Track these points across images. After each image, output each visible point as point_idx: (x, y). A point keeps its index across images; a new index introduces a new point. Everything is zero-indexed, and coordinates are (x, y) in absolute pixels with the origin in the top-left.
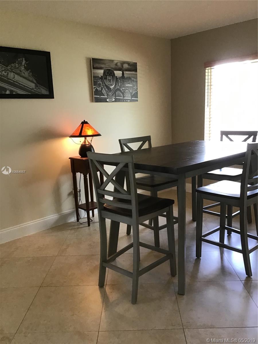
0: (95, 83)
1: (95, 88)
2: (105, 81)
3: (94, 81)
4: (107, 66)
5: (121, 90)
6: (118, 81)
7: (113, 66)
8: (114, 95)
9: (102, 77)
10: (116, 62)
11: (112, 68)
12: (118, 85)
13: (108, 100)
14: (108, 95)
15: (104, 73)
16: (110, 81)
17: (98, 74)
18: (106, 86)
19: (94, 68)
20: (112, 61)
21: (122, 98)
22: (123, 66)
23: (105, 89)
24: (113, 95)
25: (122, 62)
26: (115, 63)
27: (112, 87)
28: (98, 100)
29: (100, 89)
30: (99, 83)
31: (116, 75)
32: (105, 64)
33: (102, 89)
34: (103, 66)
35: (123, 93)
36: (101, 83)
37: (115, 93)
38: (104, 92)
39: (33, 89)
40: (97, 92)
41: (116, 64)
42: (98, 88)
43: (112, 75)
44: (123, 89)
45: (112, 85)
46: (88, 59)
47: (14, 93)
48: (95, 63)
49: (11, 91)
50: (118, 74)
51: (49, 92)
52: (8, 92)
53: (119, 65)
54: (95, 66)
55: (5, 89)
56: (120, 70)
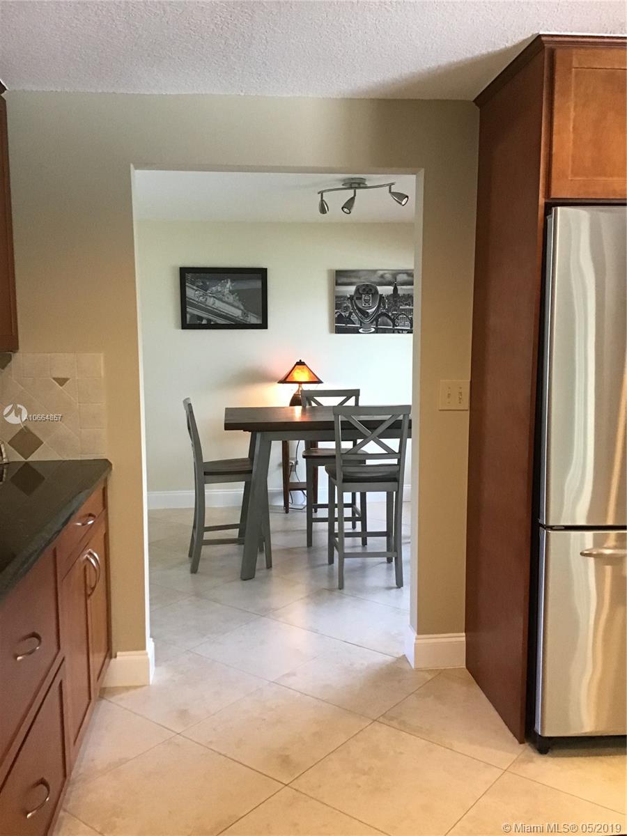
0: (338, 306)
1: (338, 314)
3: (338, 303)
4: (363, 281)
5: (390, 315)
7: (375, 279)
8: (375, 323)
9: (351, 298)
10: (381, 272)
11: (374, 283)
13: (361, 330)
14: (361, 323)
15: (357, 290)
16: (366, 301)
17: (346, 291)
18: (359, 309)
19: (337, 284)
20: (375, 271)
21: (391, 327)
22: (395, 278)
23: (357, 315)
25: (394, 272)
26: (379, 275)
28: (339, 331)
29: (347, 315)
30: (345, 305)
31: (380, 293)
32: (359, 277)
33: (351, 314)
34: (354, 280)
35: (393, 321)
36: (350, 305)
38: (354, 317)
39: (238, 317)
40: (339, 319)
41: (382, 276)
42: (343, 314)
43: (373, 292)
44: (393, 314)
45: (370, 308)
46: (330, 271)
47: (212, 323)
48: (340, 277)
49: (209, 320)
50: (385, 290)
51: (259, 322)
52: (204, 322)
53: (388, 277)
54: (339, 282)
55: (201, 318)
56: (389, 284)
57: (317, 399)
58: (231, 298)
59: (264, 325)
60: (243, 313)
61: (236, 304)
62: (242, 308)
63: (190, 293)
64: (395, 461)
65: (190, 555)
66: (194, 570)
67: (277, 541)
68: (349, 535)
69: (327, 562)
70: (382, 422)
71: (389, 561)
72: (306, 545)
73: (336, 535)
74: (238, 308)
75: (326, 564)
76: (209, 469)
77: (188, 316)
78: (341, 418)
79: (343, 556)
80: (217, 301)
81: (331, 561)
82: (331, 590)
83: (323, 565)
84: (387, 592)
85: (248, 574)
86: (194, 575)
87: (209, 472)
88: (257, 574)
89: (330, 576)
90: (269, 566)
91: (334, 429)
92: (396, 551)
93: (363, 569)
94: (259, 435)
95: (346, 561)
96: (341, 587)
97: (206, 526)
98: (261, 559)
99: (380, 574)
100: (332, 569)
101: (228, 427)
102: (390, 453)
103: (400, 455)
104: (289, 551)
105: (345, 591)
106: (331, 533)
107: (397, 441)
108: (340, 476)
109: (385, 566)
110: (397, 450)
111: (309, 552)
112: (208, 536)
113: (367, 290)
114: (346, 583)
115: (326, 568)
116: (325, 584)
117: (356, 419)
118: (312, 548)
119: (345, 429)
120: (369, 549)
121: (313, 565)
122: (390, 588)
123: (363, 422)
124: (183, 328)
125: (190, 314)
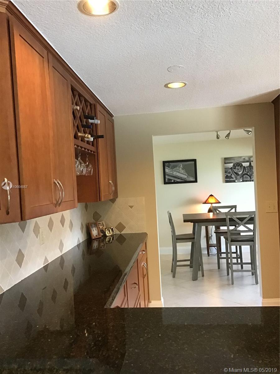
0: (226, 172)
1: (226, 175)
2: (234, 170)
3: (226, 171)
4: (237, 161)
5: (248, 174)
6: (246, 169)
7: (241, 160)
9: (231, 168)
10: (244, 157)
11: (241, 162)
12: (246, 171)
13: (236, 181)
14: (236, 178)
15: (234, 165)
16: (238, 169)
17: (229, 166)
18: (235, 172)
19: (225, 163)
20: (241, 157)
21: (249, 179)
22: (250, 159)
24: (241, 178)
25: (249, 157)
27: (240, 173)
28: (227, 182)
30: (229, 171)
31: (243, 166)
32: (234, 160)
33: (231, 175)
34: (232, 161)
35: (250, 176)
36: (231, 171)
37: (243, 177)
38: (233, 176)
39: (186, 179)
40: (227, 177)
41: (244, 159)
42: (228, 175)
43: (241, 165)
44: (250, 174)
45: (240, 172)
46: (222, 158)
47: (176, 181)
48: (226, 160)
49: (174, 180)
50: (246, 164)
51: (194, 180)
52: (172, 181)
53: (247, 159)
54: (226, 162)
55: (171, 180)
56: (247, 162)
57: (219, 209)
58: (182, 171)
59: (196, 181)
60: (188, 177)
61: (185, 174)
62: (187, 175)
63: (167, 170)
64: (252, 233)
65: (172, 271)
67: (205, 267)
68: (235, 264)
69: (227, 275)
70: (246, 218)
71: (253, 274)
72: (217, 268)
73: (230, 264)
74: (185, 175)
75: (226, 276)
76: (178, 238)
77: (166, 179)
78: (229, 217)
79: (233, 271)
80: (177, 173)
81: (228, 274)
82: (229, 285)
83: (224, 276)
84: (252, 286)
85: (195, 278)
86: (174, 278)
87: (178, 239)
88: (198, 279)
89: (228, 280)
90: (203, 276)
91: (226, 221)
92: (255, 269)
93: (242, 277)
94: (196, 224)
95: (234, 273)
96: (233, 284)
97: (177, 260)
98: (200, 273)
99: (249, 278)
100: (229, 277)
101: (185, 221)
102: (250, 230)
103: (254, 231)
104: (211, 271)
105: (234, 285)
106: (228, 263)
107: (252, 225)
108: (229, 240)
109: (251, 276)
110: (252, 229)
111: (219, 271)
112: (178, 263)
113: (239, 165)
114: (235, 282)
115: (226, 277)
116: (226, 282)
117: (234, 217)
118: (220, 270)
119: (230, 221)
120: (244, 269)
121: (221, 276)
122: (254, 285)
123: (238, 218)
124: (164, 184)
125: (167, 178)
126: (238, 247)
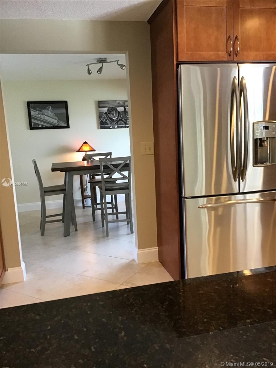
0: (100, 117)
1: (101, 120)
2: (108, 114)
3: (100, 115)
4: (111, 105)
5: (123, 120)
6: (121, 114)
7: (116, 104)
9: (106, 113)
10: (119, 101)
11: (116, 106)
12: (121, 117)
13: (111, 127)
14: (111, 124)
15: (108, 110)
16: (113, 114)
17: (104, 110)
18: (110, 118)
19: (99, 107)
20: (115, 101)
21: (124, 125)
22: (125, 104)
23: (109, 120)
24: (116, 124)
25: (123, 101)
27: (115, 119)
28: (102, 128)
29: (105, 121)
30: (104, 116)
31: (118, 111)
32: (109, 104)
34: (107, 105)
35: (125, 123)
36: (106, 116)
37: (118, 122)
38: (108, 122)
39: (56, 123)
40: (101, 123)
41: (119, 103)
42: (103, 120)
43: (115, 110)
44: (125, 120)
45: (114, 117)
46: (96, 101)
47: (44, 126)
48: (100, 104)
49: (42, 125)
50: (121, 109)
51: (66, 125)
52: (40, 126)
53: (122, 103)
54: (100, 106)
55: (39, 125)
56: (122, 106)
57: (94, 157)
58: (52, 115)
59: (68, 127)
60: (58, 121)
61: (55, 117)
62: (57, 119)
63: (32, 113)
64: (127, 181)
65: (40, 229)
66: (43, 234)
67: (79, 220)
68: (110, 214)
69: (102, 226)
70: (120, 164)
71: (128, 224)
72: (92, 221)
73: (104, 215)
74: (55, 119)
75: (101, 228)
76: (46, 190)
77: (33, 124)
78: (103, 164)
79: (108, 222)
80: (45, 116)
81: (103, 226)
82: (103, 237)
83: (100, 228)
84: (127, 236)
85: (67, 234)
86: (42, 236)
87: (46, 192)
88: (71, 234)
89: (103, 232)
90: (76, 230)
91: (100, 169)
92: (130, 218)
93: (117, 228)
94: (67, 173)
95: (109, 225)
96: (108, 235)
97: (46, 215)
98: (72, 228)
99: (124, 229)
100: (104, 229)
101: (53, 170)
102: (125, 177)
103: (129, 178)
104: (85, 224)
105: (109, 237)
106: (102, 214)
107: (127, 172)
108: (104, 188)
109: (126, 226)
110: (127, 176)
111: (94, 223)
112: (47, 219)
113: (113, 109)
114: (110, 234)
115: (101, 229)
116: (101, 235)
117: (109, 164)
118: (95, 222)
119: (105, 168)
120: (119, 219)
121: (96, 228)
122: (129, 234)
123: (112, 165)
124: (30, 129)
125: (33, 122)
126: (113, 196)
